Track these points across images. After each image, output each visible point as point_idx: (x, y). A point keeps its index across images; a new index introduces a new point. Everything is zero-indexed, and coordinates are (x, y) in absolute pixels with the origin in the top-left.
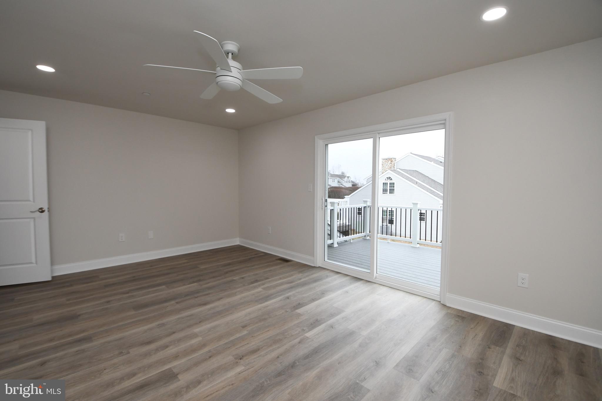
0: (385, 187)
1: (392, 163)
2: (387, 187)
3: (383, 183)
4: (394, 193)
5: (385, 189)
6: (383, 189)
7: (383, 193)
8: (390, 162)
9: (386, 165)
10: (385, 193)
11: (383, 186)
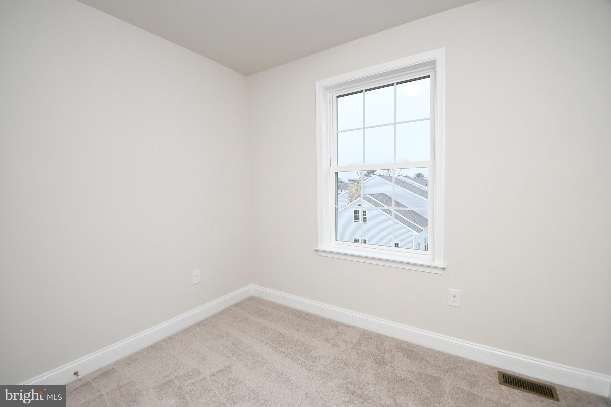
0: (357, 215)
1: (359, 185)
2: (359, 215)
3: (355, 211)
4: (366, 222)
5: (357, 217)
6: (354, 217)
7: (354, 221)
8: (356, 183)
9: (352, 187)
10: (356, 221)
11: (355, 214)
